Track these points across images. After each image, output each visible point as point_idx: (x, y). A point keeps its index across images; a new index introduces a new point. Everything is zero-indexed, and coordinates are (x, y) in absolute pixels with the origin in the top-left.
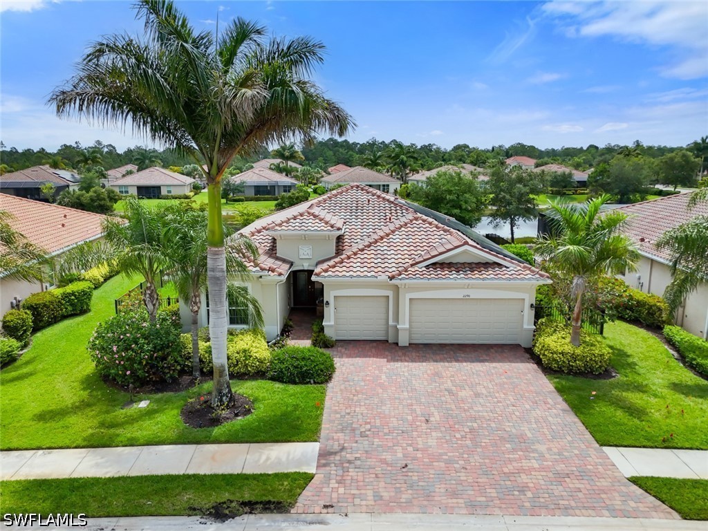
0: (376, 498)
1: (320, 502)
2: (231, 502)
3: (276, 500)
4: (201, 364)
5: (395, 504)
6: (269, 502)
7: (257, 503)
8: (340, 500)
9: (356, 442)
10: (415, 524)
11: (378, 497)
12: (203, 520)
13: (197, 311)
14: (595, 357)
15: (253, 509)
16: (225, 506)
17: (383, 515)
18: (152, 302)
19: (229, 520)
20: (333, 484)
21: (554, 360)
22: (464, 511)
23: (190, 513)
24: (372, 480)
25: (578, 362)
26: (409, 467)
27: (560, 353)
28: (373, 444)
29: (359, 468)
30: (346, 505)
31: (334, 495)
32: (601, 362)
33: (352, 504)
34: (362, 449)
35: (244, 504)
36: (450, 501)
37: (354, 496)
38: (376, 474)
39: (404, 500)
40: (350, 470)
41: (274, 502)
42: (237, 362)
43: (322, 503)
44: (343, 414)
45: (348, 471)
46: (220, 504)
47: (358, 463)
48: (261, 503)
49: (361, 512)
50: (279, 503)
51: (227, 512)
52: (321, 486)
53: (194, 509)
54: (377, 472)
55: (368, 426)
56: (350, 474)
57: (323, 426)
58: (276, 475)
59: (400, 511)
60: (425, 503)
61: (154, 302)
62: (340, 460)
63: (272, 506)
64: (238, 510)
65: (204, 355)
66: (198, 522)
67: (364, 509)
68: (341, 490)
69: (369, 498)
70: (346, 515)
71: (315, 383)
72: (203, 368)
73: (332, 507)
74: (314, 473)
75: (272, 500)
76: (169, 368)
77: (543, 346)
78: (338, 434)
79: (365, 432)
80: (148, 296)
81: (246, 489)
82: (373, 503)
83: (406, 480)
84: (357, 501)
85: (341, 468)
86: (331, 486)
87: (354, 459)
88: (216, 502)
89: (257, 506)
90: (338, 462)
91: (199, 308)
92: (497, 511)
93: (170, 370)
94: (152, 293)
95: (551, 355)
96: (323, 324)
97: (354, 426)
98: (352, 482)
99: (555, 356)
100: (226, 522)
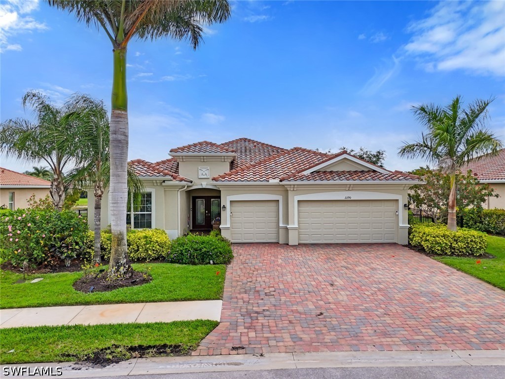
0: (295, 340)
1: (227, 345)
2: (117, 347)
3: (173, 343)
4: (102, 252)
5: (319, 344)
6: (165, 346)
7: (150, 347)
8: (252, 342)
9: (262, 299)
10: (350, 361)
11: (296, 339)
12: (77, 366)
13: (100, 196)
14: (475, 238)
15: (144, 354)
16: (108, 351)
17: (307, 354)
18: (58, 193)
19: (112, 365)
20: (241, 329)
21: (437, 243)
22: (405, 348)
23: (62, 359)
24: (286, 325)
25: (459, 244)
26: (324, 314)
27: (442, 237)
28: (281, 300)
29: (269, 317)
30: (260, 346)
31: (244, 339)
32: (480, 243)
33: (268, 346)
34: (269, 304)
35: (132, 349)
36: (383, 340)
37: (268, 339)
38: (289, 321)
39: (329, 341)
40: (259, 318)
41: (171, 346)
42: (138, 247)
43: (230, 345)
44: (245, 281)
45: (257, 319)
46: (102, 350)
47: (267, 313)
48: (154, 347)
49: (280, 352)
50: (177, 347)
51: (110, 357)
52: (228, 331)
53: (69, 355)
54: (290, 319)
55: (273, 289)
56: (259, 321)
57: (225, 290)
58: (175, 324)
59: (326, 349)
60: (354, 342)
61: (60, 193)
62: (246, 312)
63: (168, 350)
64: (124, 355)
65: (105, 242)
66: (71, 368)
67: (283, 349)
68: (252, 334)
69: (287, 340)
70: (262, 355)
71: (214, 264)
72: (104, 256)
73: (243, 348)
74: (219, 321)
75: (168, 343)
76: (67, 247)
77: (424, 234)
78: (242, 295)
79: (269, 293)
80: (54, 187)
81: (137, 335)
82: (292, 344)
83: (325, 324)
84: (272, 343)
85: (248, 317)
86: (239, 331)
87: (262, 310)
88: (97, 348)
89: (151, 350)
90: (245, 313)
91: (102, 192)
92: (443, 347)
93: (68, 249)
94: (59, 184)
95: (434, 239)
96: (220, 227)
97: (257, 289)
98: (263, 328)
99: (437, 239)
100: (107, 367)
